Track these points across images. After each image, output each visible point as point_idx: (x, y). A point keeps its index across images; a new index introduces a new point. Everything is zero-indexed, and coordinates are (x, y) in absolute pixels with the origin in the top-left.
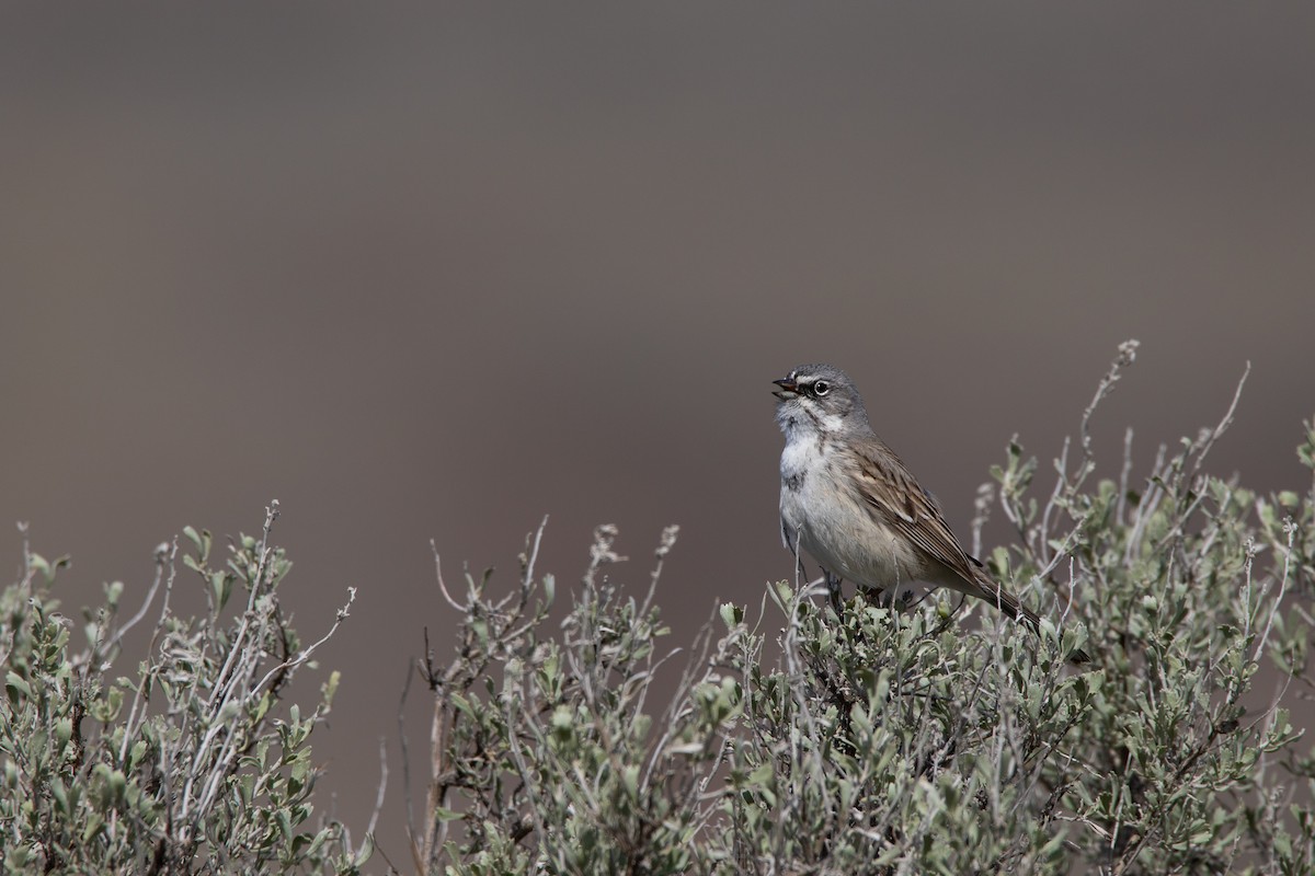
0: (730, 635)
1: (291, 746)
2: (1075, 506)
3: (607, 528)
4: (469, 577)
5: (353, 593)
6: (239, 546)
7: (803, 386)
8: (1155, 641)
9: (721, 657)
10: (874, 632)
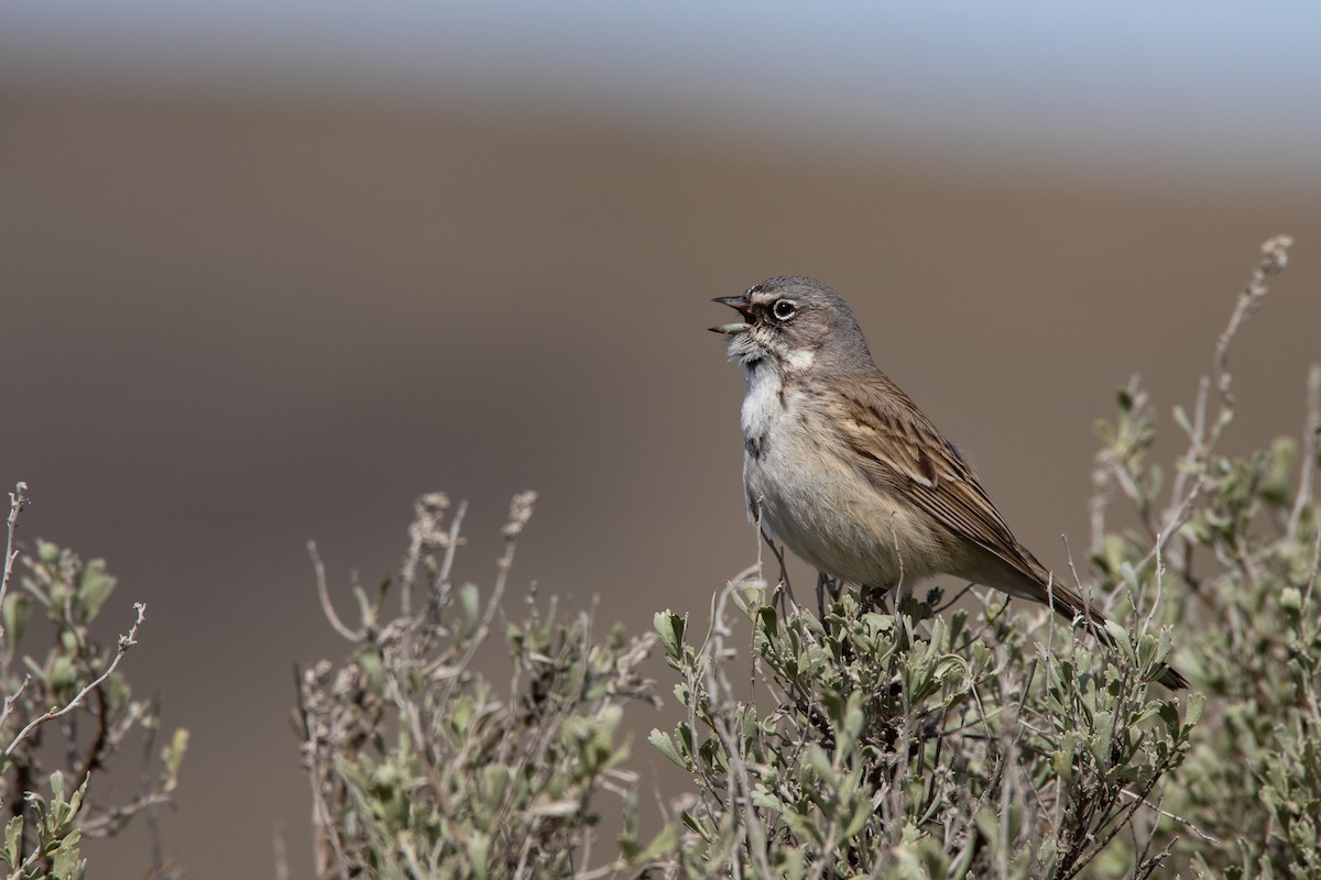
0: (634, 650)
1: (52, 830)
2: (1208, 472)
3: (434, 499)
4: (360, 593)
5: (141, 611)
6: (37, 558)
7: (759, 306)
8: (1299, 652)
9: (621, 682)
10: (870, 646)
